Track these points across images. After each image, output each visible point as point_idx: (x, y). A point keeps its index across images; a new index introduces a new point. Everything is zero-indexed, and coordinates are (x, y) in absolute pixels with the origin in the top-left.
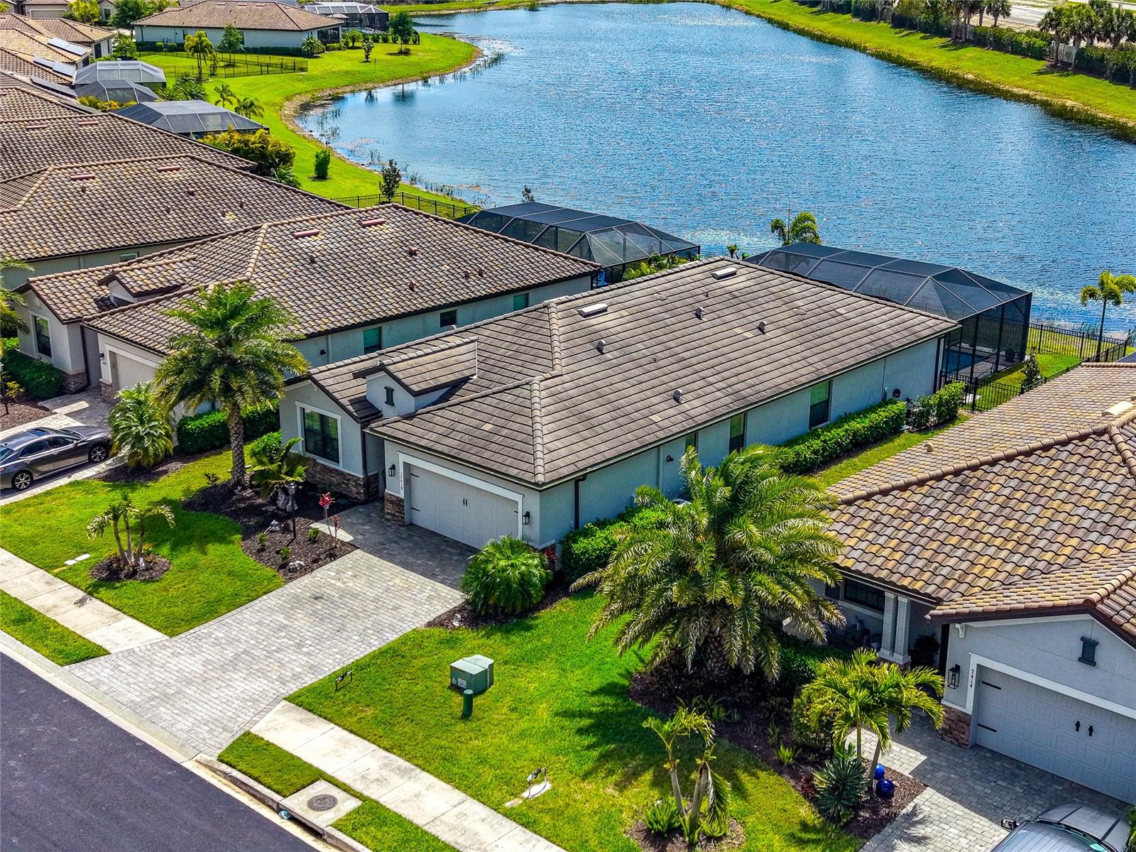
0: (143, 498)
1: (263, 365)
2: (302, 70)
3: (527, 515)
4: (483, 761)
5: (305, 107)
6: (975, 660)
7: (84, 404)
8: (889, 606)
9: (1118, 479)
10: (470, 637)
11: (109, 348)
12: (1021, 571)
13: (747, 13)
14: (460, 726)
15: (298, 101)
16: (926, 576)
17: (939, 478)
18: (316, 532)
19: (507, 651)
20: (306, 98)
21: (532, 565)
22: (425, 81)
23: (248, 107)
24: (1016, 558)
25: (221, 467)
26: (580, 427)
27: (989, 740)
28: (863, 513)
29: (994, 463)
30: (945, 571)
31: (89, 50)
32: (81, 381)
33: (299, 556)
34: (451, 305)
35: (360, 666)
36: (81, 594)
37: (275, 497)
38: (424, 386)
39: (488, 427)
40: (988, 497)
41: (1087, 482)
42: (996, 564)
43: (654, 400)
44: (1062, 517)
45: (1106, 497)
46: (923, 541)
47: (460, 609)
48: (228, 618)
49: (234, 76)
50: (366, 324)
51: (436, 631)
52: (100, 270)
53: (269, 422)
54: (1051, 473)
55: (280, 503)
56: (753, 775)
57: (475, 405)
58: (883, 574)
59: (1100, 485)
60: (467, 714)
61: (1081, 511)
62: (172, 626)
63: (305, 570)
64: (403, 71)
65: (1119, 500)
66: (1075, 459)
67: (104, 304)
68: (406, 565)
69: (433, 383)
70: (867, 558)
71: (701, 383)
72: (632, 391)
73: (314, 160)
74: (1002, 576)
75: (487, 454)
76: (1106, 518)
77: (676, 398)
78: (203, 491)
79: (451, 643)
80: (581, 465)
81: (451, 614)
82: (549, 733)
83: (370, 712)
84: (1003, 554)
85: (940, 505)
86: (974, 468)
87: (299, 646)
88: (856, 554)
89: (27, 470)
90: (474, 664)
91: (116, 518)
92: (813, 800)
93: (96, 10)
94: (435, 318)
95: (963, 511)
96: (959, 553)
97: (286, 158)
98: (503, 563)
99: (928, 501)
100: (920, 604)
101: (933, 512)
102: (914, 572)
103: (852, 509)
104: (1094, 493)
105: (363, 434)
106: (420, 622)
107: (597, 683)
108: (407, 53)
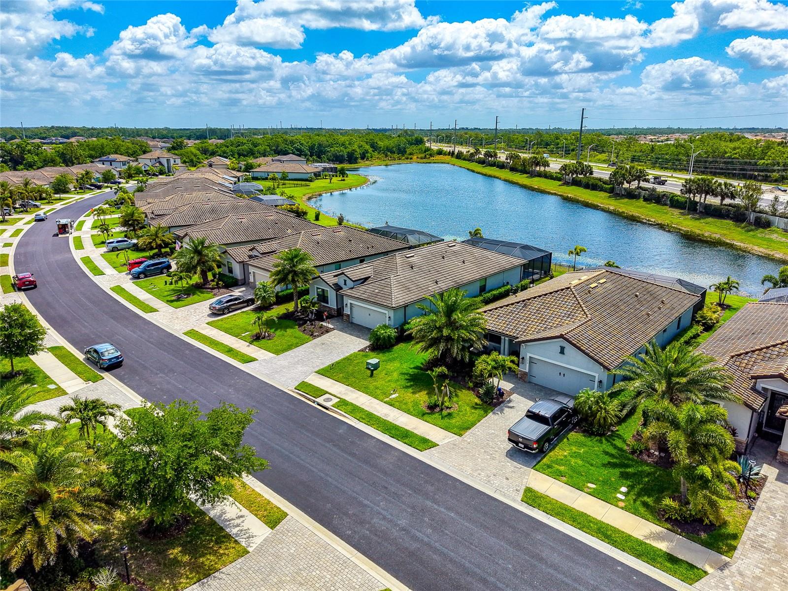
0: (266, 315)
1: (304, 273)
2: (308, 186)
3: (390, 317)
4: (377, 388)
5: (310, 199)
6: (529, 355)
7: (244, 289)
8: (502, 341)
9: (573, 302)
10: (372, 354)
11: (253, 270)
12: (542, 329)
13: (460, 167)
14: (370, 379)
15: (307, 196)
16: (514, 331)
17: (518, 303)
18: (322, 325)
19: (384, 358)
20: (310, 195)
21: (392, 333)
22: (350, 189)
23: (292, 197)
24: (541, 325)
25: (291, 307)
26: (406, 291)
27: (534, 380)
28: (494, 313)
29: (535, 298)
30: (519, 329)
31: (236, 179)
32: (243, 282)
33: (317, 332)
34: (363, 257)
35: (338, 363)
36: (248, 344)
37: (308, 315)
38: (356, 279)
39: (377, 291)
40: (533, 308)
41: (563, 303)
42: (535, 327)
43: (429, 283)
44: (555, 313)
45: (569, 307)
46: (513, 321)
47: (369, 347)
48: (295, 350)
49: (285, 188)
50: (336, 262)
51: (361, 353)
52: (250, 246)
53: (306, 292)
54: (552, 300)
55: (310, 317)
56: (460, 391)
57: (372, 284)
58: (500, 331)
59: (567, 303)
60: (372, 375)
61: (561, 311)
62: (277, 352)
63: (318, 336)
64: (342, 186)
65: (573, 308)
66: (560, 296)
67: (250, 257)
68: (351, 334)
69: (359, 278)
70: (496, 326)
71: (444, 278)
72: (422, 280)
73: (314, 215)
74: (537, 330)
75: (377, 299)
76: (569, 313)
77: (436, 282)
78: (285, 314)
79: (366, 356)
80: (406, 302)
81: (366, 348)
82: (398, 380)
83: (341, 375)
84: (537, 324)
85: (518, 310)
86: (529, 299)
87: (318, 357)
88: (492, 325)
89: (228, 308)
90: (374, 361)
91: (259, 320)
92: (479, 397)
93: (236, 166)
94: (358, 260)
95: (525, 312)
96: (524, 324)
97: (305, 213)
98: (383, 331)
99: (515, 309)
100: (511, 339)
101: (516, 313)
102: (510, 330)
103: (491, 312)
104: (565, 306)
105: (337, 294)
106: (356, 351)
107: (412, 366)
108: (344, 180)
